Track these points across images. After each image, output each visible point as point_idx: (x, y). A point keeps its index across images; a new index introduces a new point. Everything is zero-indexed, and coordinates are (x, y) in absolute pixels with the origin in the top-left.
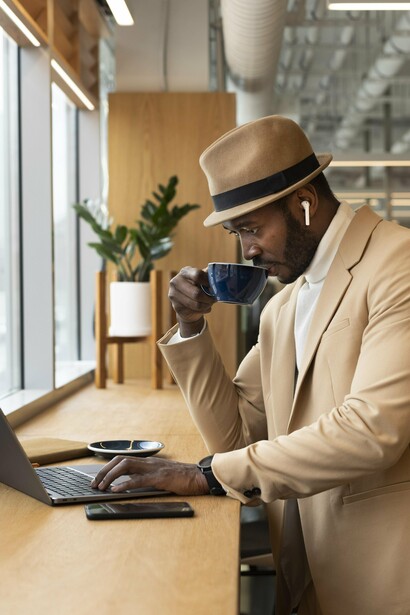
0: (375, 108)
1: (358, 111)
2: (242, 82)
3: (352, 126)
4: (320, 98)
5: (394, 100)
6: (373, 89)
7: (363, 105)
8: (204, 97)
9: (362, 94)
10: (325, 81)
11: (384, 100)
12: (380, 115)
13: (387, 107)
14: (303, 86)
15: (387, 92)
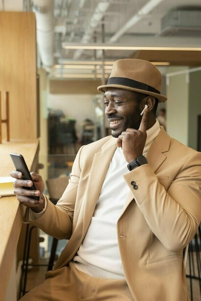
0: (98, 27)
1: (91, 27)
2: (39, 9)
3: (89, 35)
4: (75, 21)
5: (106, 23)
6: (97, 17)
7: (93, 25)
8: (20, 14)
9: (92, 20)
10: (77, 13)
11: (101, 23)
12: (100, 30)
13: (103, 26)
14: (68, 16)
15: (103, 19)
